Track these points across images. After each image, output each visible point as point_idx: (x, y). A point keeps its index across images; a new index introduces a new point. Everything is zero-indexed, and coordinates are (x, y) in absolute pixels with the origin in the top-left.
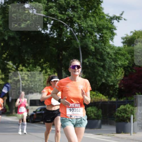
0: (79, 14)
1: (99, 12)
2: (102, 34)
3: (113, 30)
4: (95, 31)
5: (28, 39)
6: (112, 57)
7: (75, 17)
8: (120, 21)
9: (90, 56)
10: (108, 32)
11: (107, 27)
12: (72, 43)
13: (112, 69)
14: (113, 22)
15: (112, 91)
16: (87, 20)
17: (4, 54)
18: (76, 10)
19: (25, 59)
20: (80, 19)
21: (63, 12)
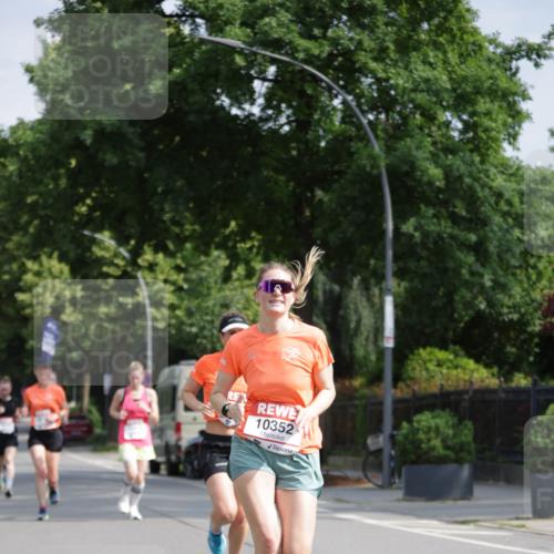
0: (378, 38)
1: (460, 29)
2: (472, 115)
3: (516, 98)
4: (444, 103)
5: (177, 139)
6: (513, 211)
7: (365, 51)
8: (542, 61)
9: (423, 207)
10: (496, 106)
11: (494, 87)
12: (351, 154)
13: (514, 256)
14: (517, 69)
15: (514, 346)
16: (412, 60)
17: (81, 199)
18: (366, 21)
19: (164, 222)
20: (384, 55)
21: (316, 32)
